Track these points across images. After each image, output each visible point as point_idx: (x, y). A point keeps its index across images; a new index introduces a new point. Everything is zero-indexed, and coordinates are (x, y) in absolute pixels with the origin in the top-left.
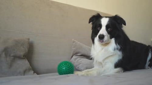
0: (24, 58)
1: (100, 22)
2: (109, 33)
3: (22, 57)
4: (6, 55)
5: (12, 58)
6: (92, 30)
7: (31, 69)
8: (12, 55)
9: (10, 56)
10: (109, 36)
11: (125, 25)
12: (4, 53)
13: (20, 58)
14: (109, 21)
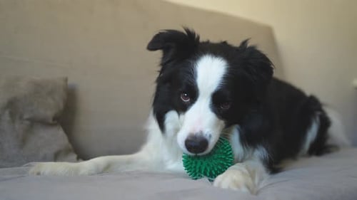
3: (51, 121)
4: (12, 115)
7: (70, 150)
8: (26, 116)
12: (7, 112)
13: (44, 123)
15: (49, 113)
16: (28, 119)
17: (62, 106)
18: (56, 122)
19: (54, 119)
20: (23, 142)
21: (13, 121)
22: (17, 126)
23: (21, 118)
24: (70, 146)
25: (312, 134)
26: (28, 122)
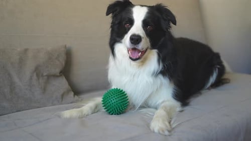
0: (61, 75)
1: (131, 13)
2: (148, 34)
3: (58, 74)
4: (38, 75)
5: (46, 78)
6: (111, 29)
7: (70, 91)
8: (45, 74)
9: (42, 76)
10: (148, 40)
11: (175, 24)
12: (35, 74)
13: (55, 76)
14: (148, 13)
15: (57, 71)
16: (46, 76)
17: (64, 63)
19: (60, 73)
20: (44, 90)
21: (39, 79)
22: (41, 81)
24: (70, 88)
25: (212, 79)
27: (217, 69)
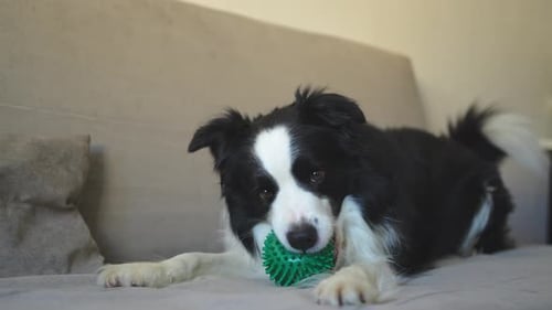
0: (71, 209)
8: (24, 197)
15: (61, 192)
16: (28, 201)
17: (80, 179)
18: (71, 206)
19: (68, 202)
22: (10, 211)
23: (16, 199)
25: (481, 220)
26: (27, 206)
27: (489, 197)
